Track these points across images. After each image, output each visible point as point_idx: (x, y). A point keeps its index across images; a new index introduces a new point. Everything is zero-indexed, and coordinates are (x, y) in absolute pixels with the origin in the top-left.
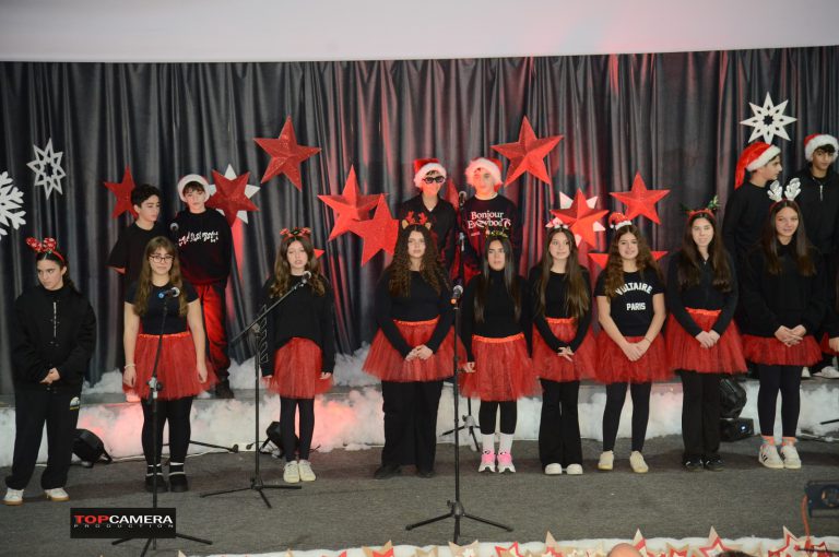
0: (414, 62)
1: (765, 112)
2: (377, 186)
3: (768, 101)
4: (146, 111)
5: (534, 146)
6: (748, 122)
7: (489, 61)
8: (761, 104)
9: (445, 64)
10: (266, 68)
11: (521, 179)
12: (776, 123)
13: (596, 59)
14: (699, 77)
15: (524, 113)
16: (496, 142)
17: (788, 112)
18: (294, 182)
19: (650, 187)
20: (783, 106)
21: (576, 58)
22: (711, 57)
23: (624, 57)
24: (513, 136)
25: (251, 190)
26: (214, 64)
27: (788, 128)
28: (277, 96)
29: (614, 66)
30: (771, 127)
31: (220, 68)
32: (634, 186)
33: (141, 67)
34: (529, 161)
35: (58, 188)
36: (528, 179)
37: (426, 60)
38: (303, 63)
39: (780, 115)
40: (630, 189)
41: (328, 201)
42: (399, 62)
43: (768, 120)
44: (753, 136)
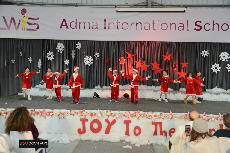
0: (151, 42)
2: (144, 60)
3: (205, 50)
4: (111, 48)
5: (168, 55)
6: (202, 53)
7: (162, 42)
8: (204, 51)
9: (155, 42)
10: (129, 42)
11: (166, 60)
12: (206, 54)
13: (178, 43)
14: (194, 46)
15: (167, 50)
16: (162, 55)
17: (208, 52)
18: (131, 59)
19: (186, 62)
20: (207, 51)
21: (175, 42)
22: (196, 44)
23: (183, 43)
24: (165, 54)
25: (125, 60)
26: (121, 41)
27: (208, 54)
28: (130, 46)
29: (181, 44)
30: (205, 54)
31: (122, 42)
32: (184, 62)
33: (111, 42)
34: (168, 57)
35: (98, 59)
36: (167, 60)
37: (152, 42)
38: (134, 42)
39: (207, 53)
40: (183, 62)
41: (136, 62)
42: (148, 42)
43: (205, 53)
44: (202, 56)
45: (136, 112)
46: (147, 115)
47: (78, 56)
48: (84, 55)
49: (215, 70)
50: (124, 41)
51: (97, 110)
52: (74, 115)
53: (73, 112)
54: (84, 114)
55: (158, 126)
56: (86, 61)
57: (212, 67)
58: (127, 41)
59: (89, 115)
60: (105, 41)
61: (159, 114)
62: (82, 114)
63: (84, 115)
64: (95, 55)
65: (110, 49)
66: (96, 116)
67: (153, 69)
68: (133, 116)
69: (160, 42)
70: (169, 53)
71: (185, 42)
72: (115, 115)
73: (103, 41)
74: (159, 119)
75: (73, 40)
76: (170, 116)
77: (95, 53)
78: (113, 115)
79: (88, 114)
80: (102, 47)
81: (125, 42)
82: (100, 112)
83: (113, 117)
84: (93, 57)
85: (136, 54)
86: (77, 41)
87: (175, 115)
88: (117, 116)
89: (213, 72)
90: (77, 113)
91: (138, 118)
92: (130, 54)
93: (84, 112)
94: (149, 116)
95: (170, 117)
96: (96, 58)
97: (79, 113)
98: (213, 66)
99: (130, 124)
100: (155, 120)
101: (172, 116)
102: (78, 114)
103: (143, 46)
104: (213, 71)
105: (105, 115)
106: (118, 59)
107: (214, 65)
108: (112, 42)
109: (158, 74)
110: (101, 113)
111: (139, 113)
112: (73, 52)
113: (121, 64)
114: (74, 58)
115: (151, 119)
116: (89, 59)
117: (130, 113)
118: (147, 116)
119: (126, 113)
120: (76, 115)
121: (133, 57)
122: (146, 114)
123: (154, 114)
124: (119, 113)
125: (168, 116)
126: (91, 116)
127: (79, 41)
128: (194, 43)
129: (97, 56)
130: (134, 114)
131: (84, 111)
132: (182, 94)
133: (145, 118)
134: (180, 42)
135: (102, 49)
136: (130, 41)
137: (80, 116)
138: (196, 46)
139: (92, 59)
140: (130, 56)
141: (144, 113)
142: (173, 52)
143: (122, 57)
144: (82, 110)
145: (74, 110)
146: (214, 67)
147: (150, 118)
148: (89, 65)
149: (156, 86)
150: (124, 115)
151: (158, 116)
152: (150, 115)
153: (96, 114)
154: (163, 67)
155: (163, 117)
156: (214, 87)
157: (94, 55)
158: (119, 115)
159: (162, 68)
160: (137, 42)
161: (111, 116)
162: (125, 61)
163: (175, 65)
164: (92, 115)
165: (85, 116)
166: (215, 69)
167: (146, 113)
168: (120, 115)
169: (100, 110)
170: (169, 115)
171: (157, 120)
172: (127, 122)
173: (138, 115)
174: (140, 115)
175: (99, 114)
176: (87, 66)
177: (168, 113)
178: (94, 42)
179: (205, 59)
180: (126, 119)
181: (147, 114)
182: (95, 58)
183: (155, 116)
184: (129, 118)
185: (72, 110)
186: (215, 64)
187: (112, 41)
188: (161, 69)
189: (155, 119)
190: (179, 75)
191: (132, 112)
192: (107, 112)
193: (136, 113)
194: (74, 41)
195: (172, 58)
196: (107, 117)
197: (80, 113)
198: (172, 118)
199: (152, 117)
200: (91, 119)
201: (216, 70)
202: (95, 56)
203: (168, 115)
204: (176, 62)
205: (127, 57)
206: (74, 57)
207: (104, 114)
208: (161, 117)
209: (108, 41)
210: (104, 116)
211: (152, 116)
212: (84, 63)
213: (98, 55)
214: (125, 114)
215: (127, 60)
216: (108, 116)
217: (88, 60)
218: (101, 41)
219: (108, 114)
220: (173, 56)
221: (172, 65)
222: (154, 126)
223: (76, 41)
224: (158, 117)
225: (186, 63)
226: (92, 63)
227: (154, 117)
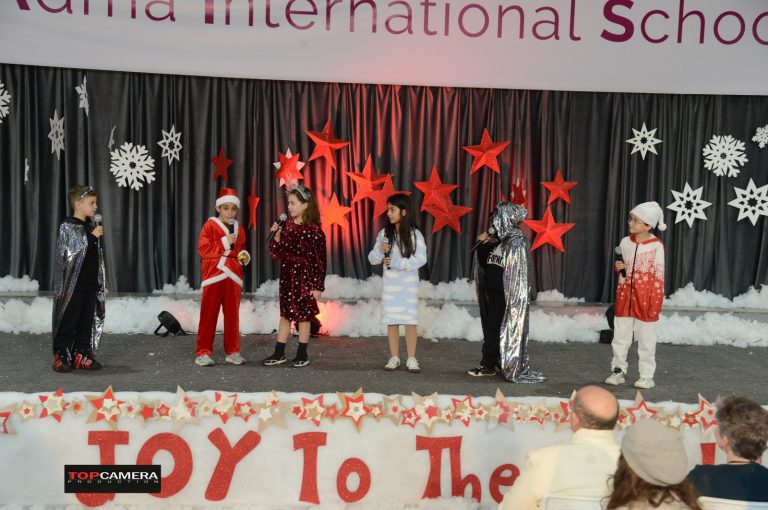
0: (414, 87)
1: (642, 135)
2: (386, 169)
3: (644, 128)
4: (238, 112)
5: (490, 148)
6: (631, 141)
7: (464, 89)
8: (640, 130)
9: (435, 90)
10: (317, 85)
11: (482, 168)
12: (649, 143)
13: (533, 92)
14: (600, 110)
15: (485, 126)
16: (466, 145)
17: (657, 136)
18: (331, 163)
19: (566, 180)
20: (653, 132)
21: (520, 92)
22: (608, 97)
23: (552, 93)
24: (477, 141)
25: (300, 165)
26: (283, 83)
27: (656, 146)
28: (323, 107)
29: (545, 99)
30: (646, 146)
31: (287, 86)
32: (556, 178)
33: (236, 83)
34: (487, 158)
35: (178, 158)
36: (486, 170)
37: (422, 87)
38: (341, 85)
39: (651, 138)
40: (553, 180)
41: (353, 177)
42: (404, 88)
43: (644, 141)
44: (634, 150)
45: (350, 395)
46: (395, 409)
47: (80, 142)
48: (112, 142)
49: (683, 213)
50: (295, 83)
51: (174, 391)
52: (57, 417)
53: (54, 401)
54: (109, 411)
55: (446, 454)
56: (122, 168)
57: (674, 200)
58: (309, 83)
59: (132, 415)
60: (212, 78)
61: (451, 403)
62: (100, 411)
63: (108, 416)
64: (164, 140)
65: (233, 114)
66: (169, 418)
67: (423, 208)
68: (336, 412)
69: (455, 88)
70: (495, 139)
71: (562, 92)
72: (252, 412)
73: (201, 79)
74: (450, 424)
75: (55, 69)
76: (497, 412)
77: (164, 133)
78: (245, 410)
79: (130, 409)
80: (195, 105)
81: (300, 86)
82: (186, 400)
83: (246, 419)
84: (156, 153)
85: (349, 138)
86: (76, 74)
87: (516, 405)
88: (265, 414)
89: (677, 221)
90: (77, 407)
91: (358, 424)
92: (325, 140)
93: (108, 403)
94: (408, 413)
95: (497, 416)
96: (171, 155)
97: (83, 406)
98: (676, 194)
99: (322, 451)
100: (429, 430)
101: (502, 412)
102: (80, 412)
103: (381, 104)
104: (679, 219)
105: (210, 413)
106: (272, 160)
107: (680, 190)
108: (244, 84)
109: (445, 228)
110: (191, 405)
111: (360, 399)
112: (57, 124)
113: (282, 182)
114: (62, 152)
115: (413, 426)
116: (135, 161)
117: (321, 400)
118: (397, 414)
119: (306, 401)
120: (68, 417)
121: (338, 152)
122: (391, 406)
123: (429, 402)
124: (274, 403)
125: (485, 412)
126: (141, 418)
127: (84, 72)
128: (601, 96)
129: (171, 145)
130: (340, 406)
131: (109, 396)
132: (546, 318)
133: (385, 422)
134: (541, 91)
135: (196, 113)
136: (323, 84)
137: (88, 421)
138: (606, 107)
139: (151, 161)
140: (323, 148)
141: (385, 399)
142: (510, 133)
143: (289, 155)
144: (99, 395)
145: (59, 395)
146: (682, 199)
147: (412, 420)
148: (137, 186)
149: (435, 283)
150: (297, 410)
151: (444, 414)
152: (410, 407)
153: (164, 410)
154: (469, 199)
155: (465, 415)
156: (682, 285)
157: (160, 143)
158: (272, 411)
159: (462, 204)
160: (357, 85)
161: (236, 415)
162: (302, 171)
163: (518, 191)
164: (147, 412)
165: (114, 418)
166: (683, 208)
167: (391, 401)
168: (277, 410)
169: (186, 389)
170: (493, 408)
171: (442, 431)
172: (309, 444)
173: (357, 409)
174: (365, 408)
175: (180, 411)
176: (127, 190)
177: (486, 400)
178: (157, 80)
179: (644, 163)
180: (305, 427)
181: (396, 404)
182: (163, 155)
183: (432, 412)
184: (317, 423)
185: (50, 395)
186: (687, 188)
187: (241, 80)
188: (458, 207)
189: (433, 424)
190: (534, 234)
191: (331, 398)
192: (218, 398)
193: (348, 400)
194: (59, 72)
195: (507, 160)
196: (217, 423)
197: (90, 408)
198: (503, 419)
199: (418, 418)
200: (140, 433)
201: (690, 215)
202: (165, 148)
203: (488, 409)
204: (522, 177)
205: (311, 152)
206: (61, 146)
207: (206, 409)
208: (459, 417)
209: (226, 79)
210: (205, 416)
211: (421, 411)
212: (112, 178)
213: (177, 143)
214: (300, 404)
215: (312, 164)
216: (225, 418)
217: (133, 165)
218: (190, 77)
219: (224, 410)
220: (509, 151)
221: (506, 189)
222: (425, 455)
223: (69, 73)
224: (444, 417)
225: (566, 184)
226: (150, 178)
227: (425, 418)
